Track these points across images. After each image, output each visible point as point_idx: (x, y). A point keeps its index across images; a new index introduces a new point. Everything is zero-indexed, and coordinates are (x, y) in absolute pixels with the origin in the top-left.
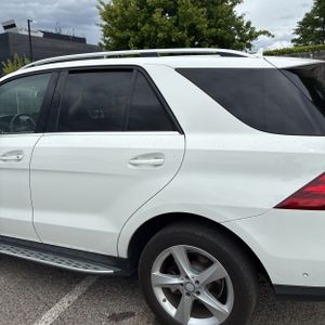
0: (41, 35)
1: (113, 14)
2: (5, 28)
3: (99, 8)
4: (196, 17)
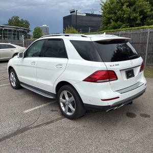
0: (85, 15)
1: (106, 7)
2: (71, 13)
3: (101, 5)
4: (145, 6)
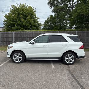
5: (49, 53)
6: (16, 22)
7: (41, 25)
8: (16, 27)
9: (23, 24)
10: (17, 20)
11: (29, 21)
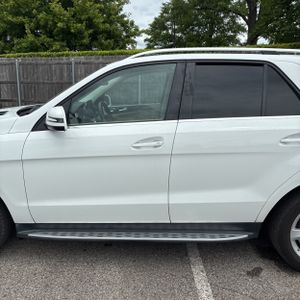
5: (177, 198)
6: (29, 15)
7: (137, 33)
8: (30, 37)
9: (60, 25)
10: (33, 5)
11: (84, 10)
